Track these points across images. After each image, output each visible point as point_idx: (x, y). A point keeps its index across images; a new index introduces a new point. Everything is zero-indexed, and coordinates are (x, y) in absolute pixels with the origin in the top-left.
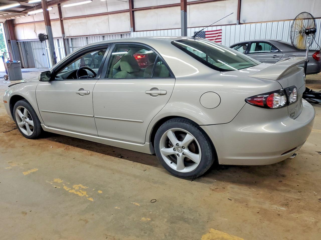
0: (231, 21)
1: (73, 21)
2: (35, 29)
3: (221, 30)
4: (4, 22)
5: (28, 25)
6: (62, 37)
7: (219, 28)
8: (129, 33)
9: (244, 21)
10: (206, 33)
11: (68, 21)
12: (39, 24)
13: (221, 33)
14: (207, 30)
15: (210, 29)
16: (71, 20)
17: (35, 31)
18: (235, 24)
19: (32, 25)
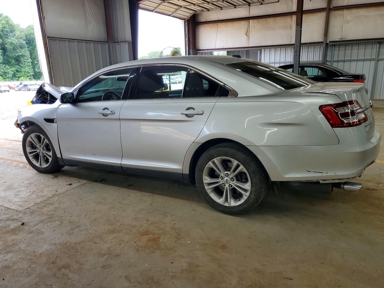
1: (362, 12)
2: (247, 30)
4: (187, 18)
5: (230, 24)
6: (322, 42)
11: (346, 12)
12: (261, 20)
16: (354, 11)
17: (246, 33)
19: (243, 24)
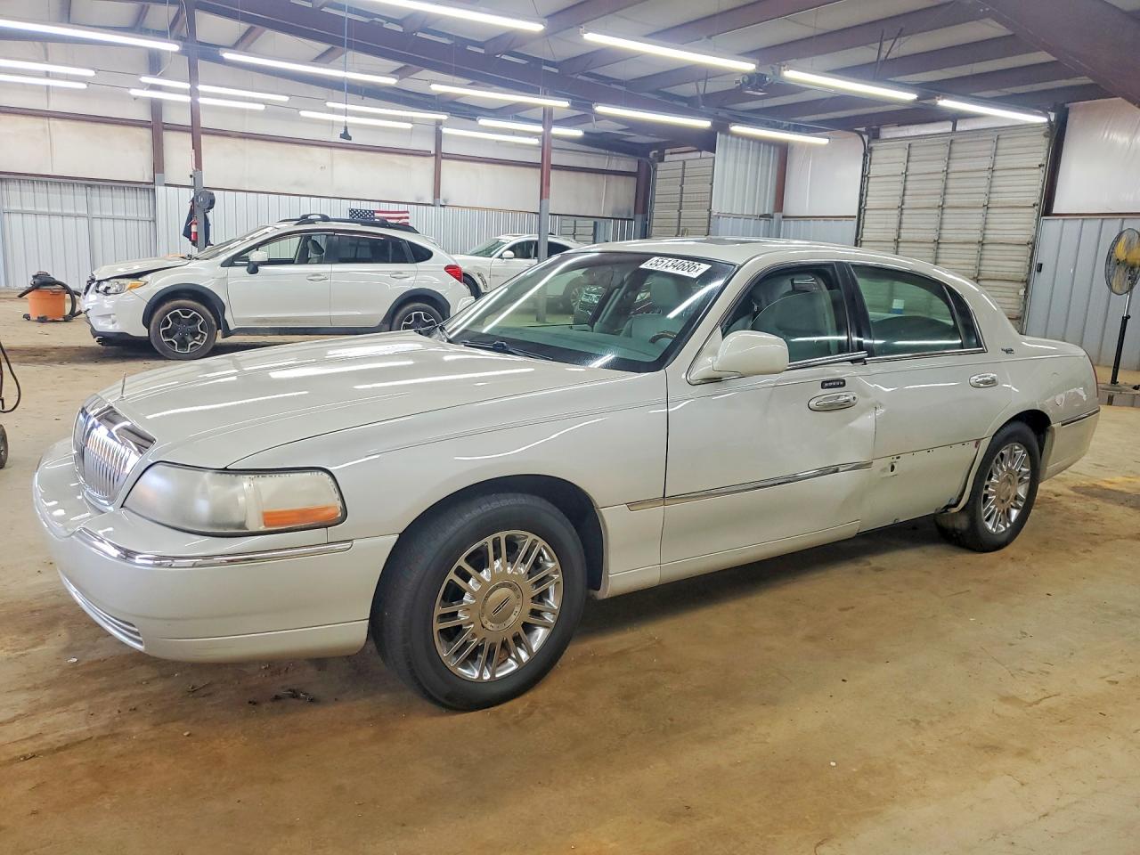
0: (422, 199)
3: (408, 212)
7: (402, 208)
8: (151, 186)
9: (445, 201)
10: (376, 215)
13: (407, 218)
14: (378, 209)
15: (385, 207)
18: (429, 205)
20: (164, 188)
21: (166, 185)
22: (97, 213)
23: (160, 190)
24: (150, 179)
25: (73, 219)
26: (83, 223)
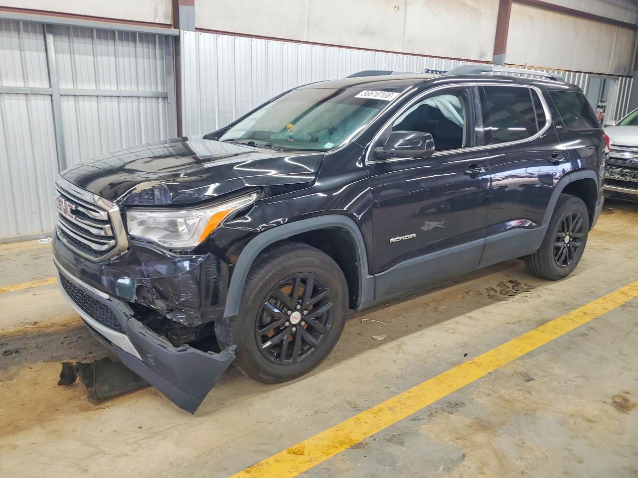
20: (192, 34)
21: (198, 29)
22: (66, 86)
23: (188, 39)
24: (166, 17)
25: (22, 100)
26: (41, 105)
